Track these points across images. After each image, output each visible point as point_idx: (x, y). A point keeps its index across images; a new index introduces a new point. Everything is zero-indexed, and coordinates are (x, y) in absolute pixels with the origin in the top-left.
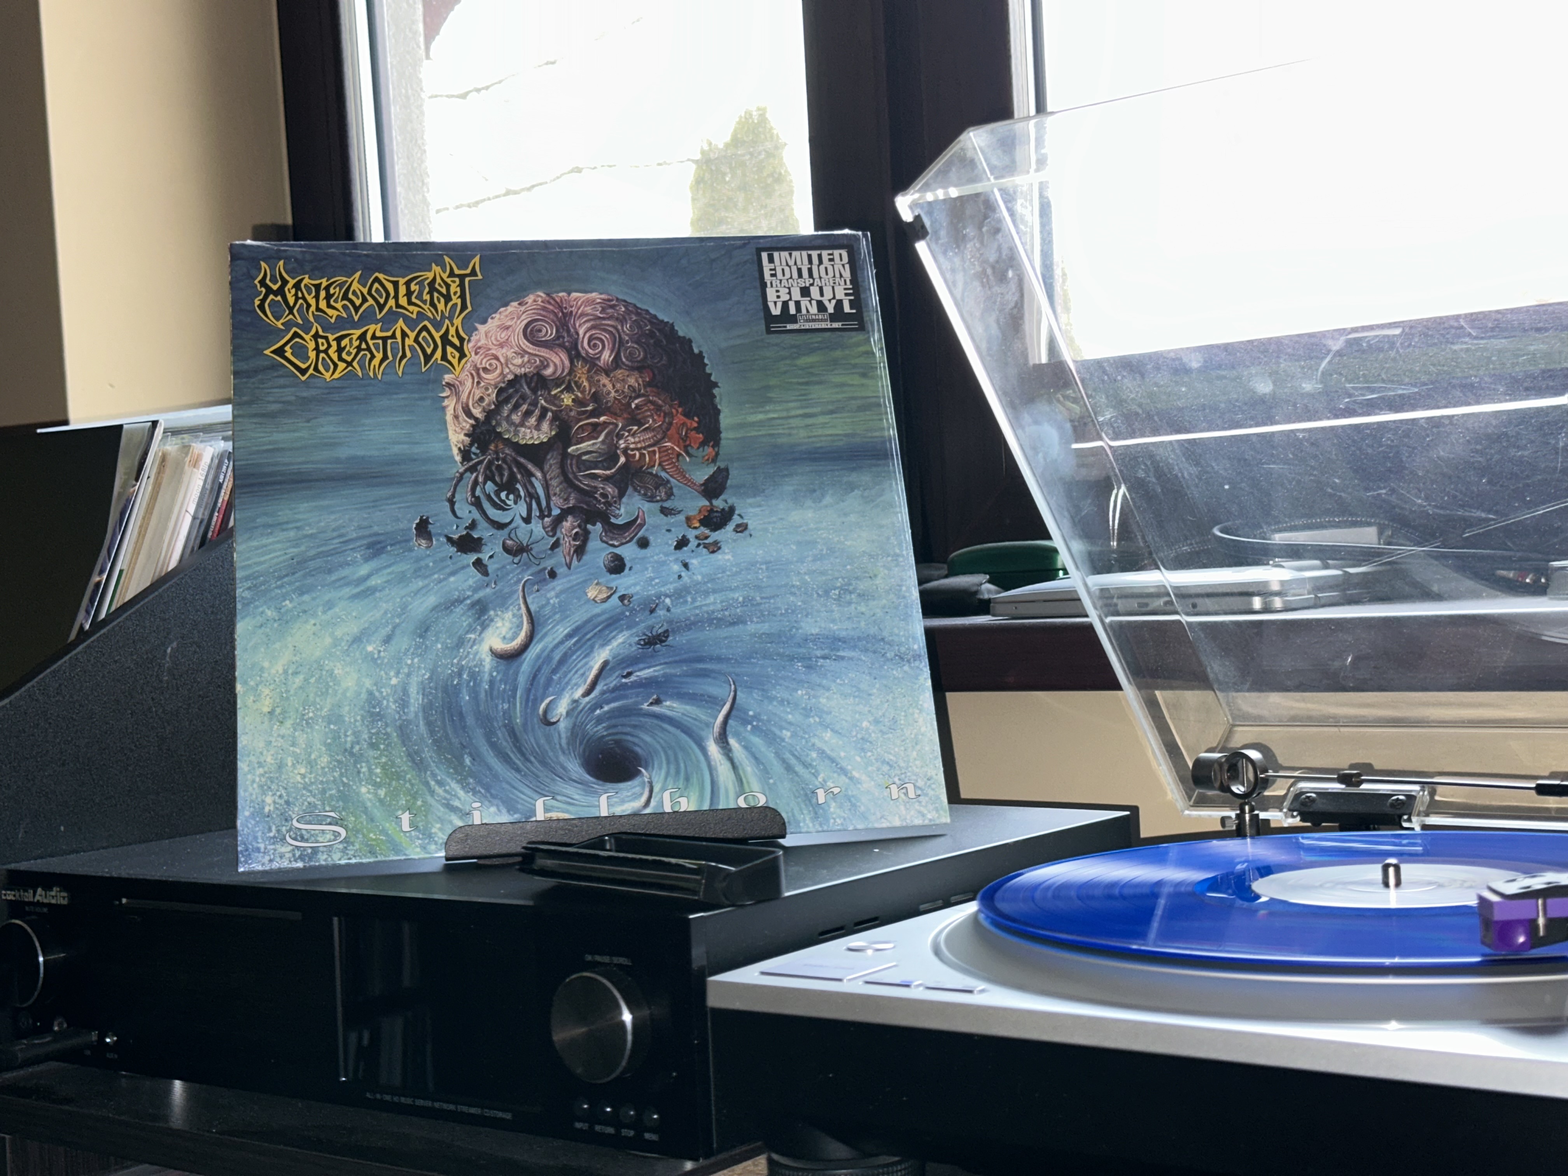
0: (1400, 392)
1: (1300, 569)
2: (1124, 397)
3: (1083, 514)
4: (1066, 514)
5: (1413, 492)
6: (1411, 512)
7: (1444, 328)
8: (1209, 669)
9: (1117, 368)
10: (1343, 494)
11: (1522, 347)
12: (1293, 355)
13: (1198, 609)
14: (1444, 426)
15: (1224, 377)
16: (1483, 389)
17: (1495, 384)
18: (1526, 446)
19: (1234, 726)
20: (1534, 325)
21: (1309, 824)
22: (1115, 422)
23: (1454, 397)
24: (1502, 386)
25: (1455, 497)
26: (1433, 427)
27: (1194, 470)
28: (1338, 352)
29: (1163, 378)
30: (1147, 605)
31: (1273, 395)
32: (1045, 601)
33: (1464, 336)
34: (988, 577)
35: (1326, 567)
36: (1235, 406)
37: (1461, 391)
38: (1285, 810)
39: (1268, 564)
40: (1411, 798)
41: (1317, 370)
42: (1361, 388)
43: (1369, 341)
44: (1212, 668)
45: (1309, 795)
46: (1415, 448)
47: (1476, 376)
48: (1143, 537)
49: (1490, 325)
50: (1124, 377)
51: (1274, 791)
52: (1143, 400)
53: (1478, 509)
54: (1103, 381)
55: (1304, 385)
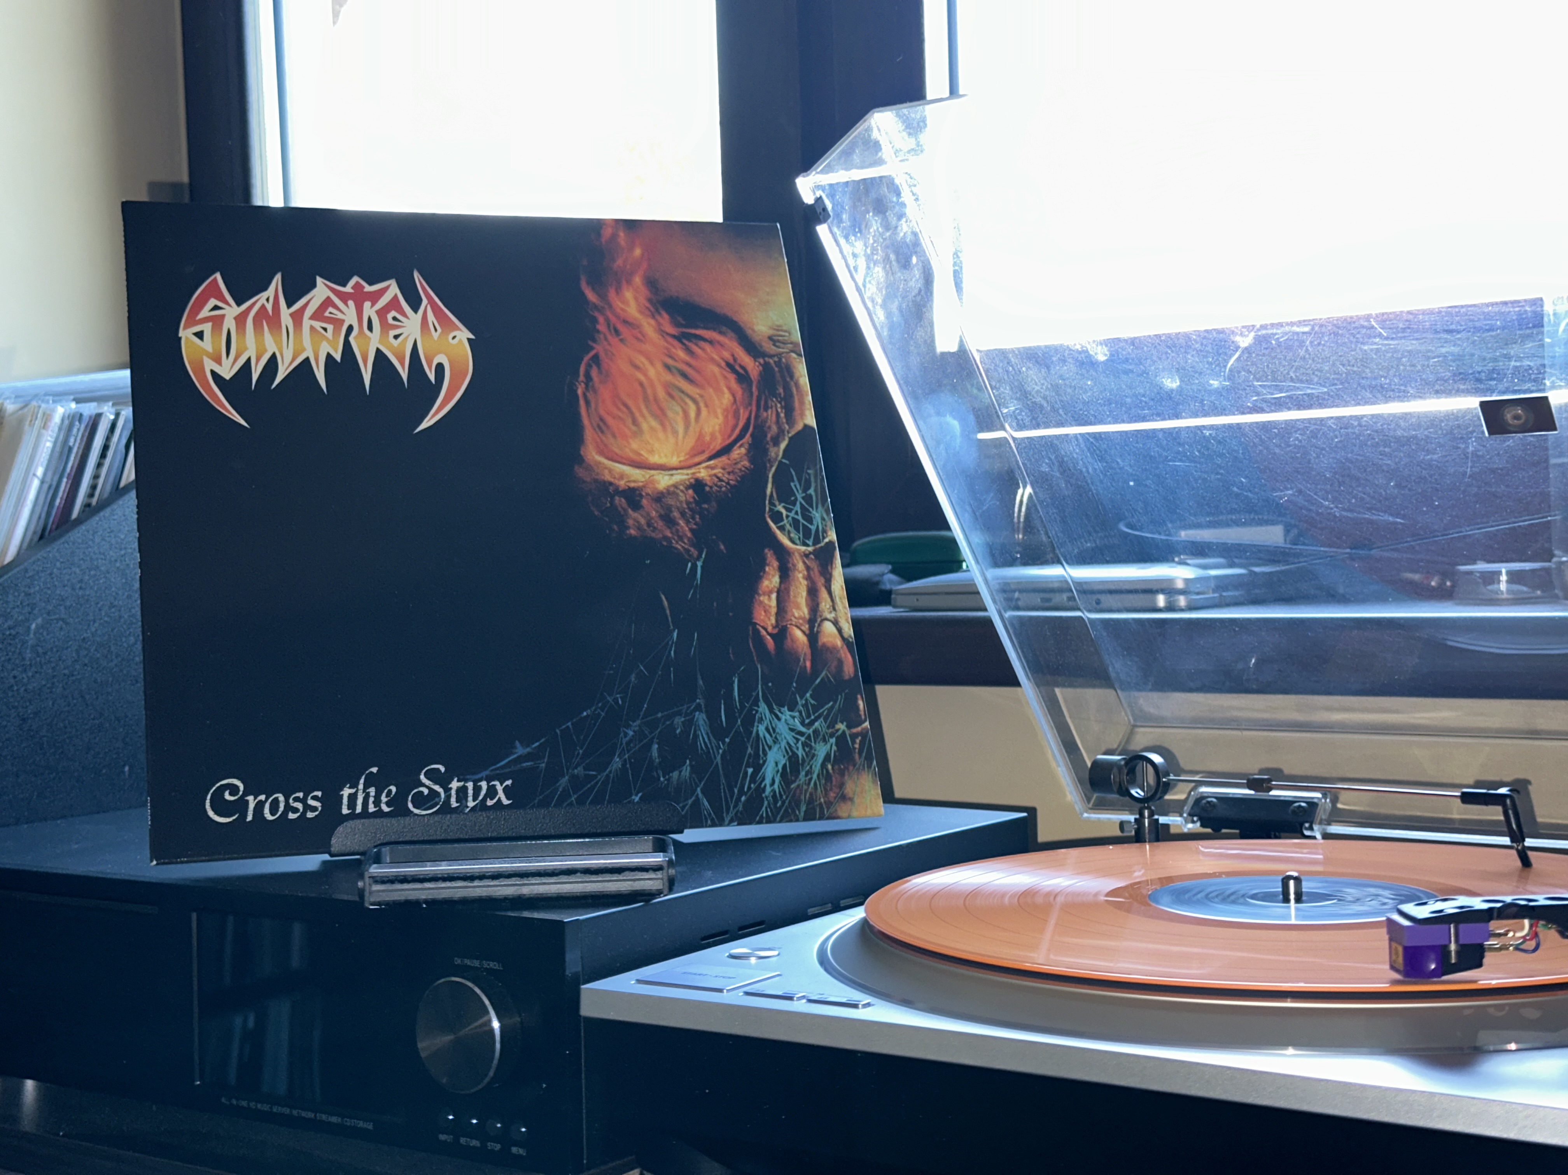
0: (1309, 391)
1: (1205, 567)
2: (1029, 389)
3: (985, 508)
4: (968, 508)
5: (1320, 494)
6: (1318, 514)
7: (1355, 328)
8: (1110, 669)
9: (1022, 359)
10: (1250, 495)
11: (1433, 349)
12: (1201, 351)
13: (1104, 605)
14: (1353, 427)
15: (1132, 371)
16: (1393, 390)
17: (1406, 386)
18: (1436, 449)
19: (1134, 726)
20: (1446, 328)
21: (1209, 830)
22: (1020, 414)
23: (1363, 398)
24: (1413, 388)
25: (1362, 499)
26: (1341, 428)
27: (1099, 466)
28: (1246, 348)
29: (1069, 370)
30: (1049, 600)
31: (1180, 390)
32: (947, 593)
33: (1375, 337)
34: (890, 567)
35: (1231, 565)
36: (1141, 401)
37: (1371, 392)
38: (1185, 815)
39: (1173, 561)
40: (1312, 805)
41: (1225, 367)
42: (1269, 387)
43: (1278, 339)
44: (1114, 667)
45: (1209, 799)
46: (1323, 449)
47: (1385, 378)
48: (1047, 533)
49: (1401, 326)
50: (1028, 368)
51: (1174, 794)
52: (1048, 393)
53: (1385, 512)
54: (1007, 371)
55: (1211, 382)
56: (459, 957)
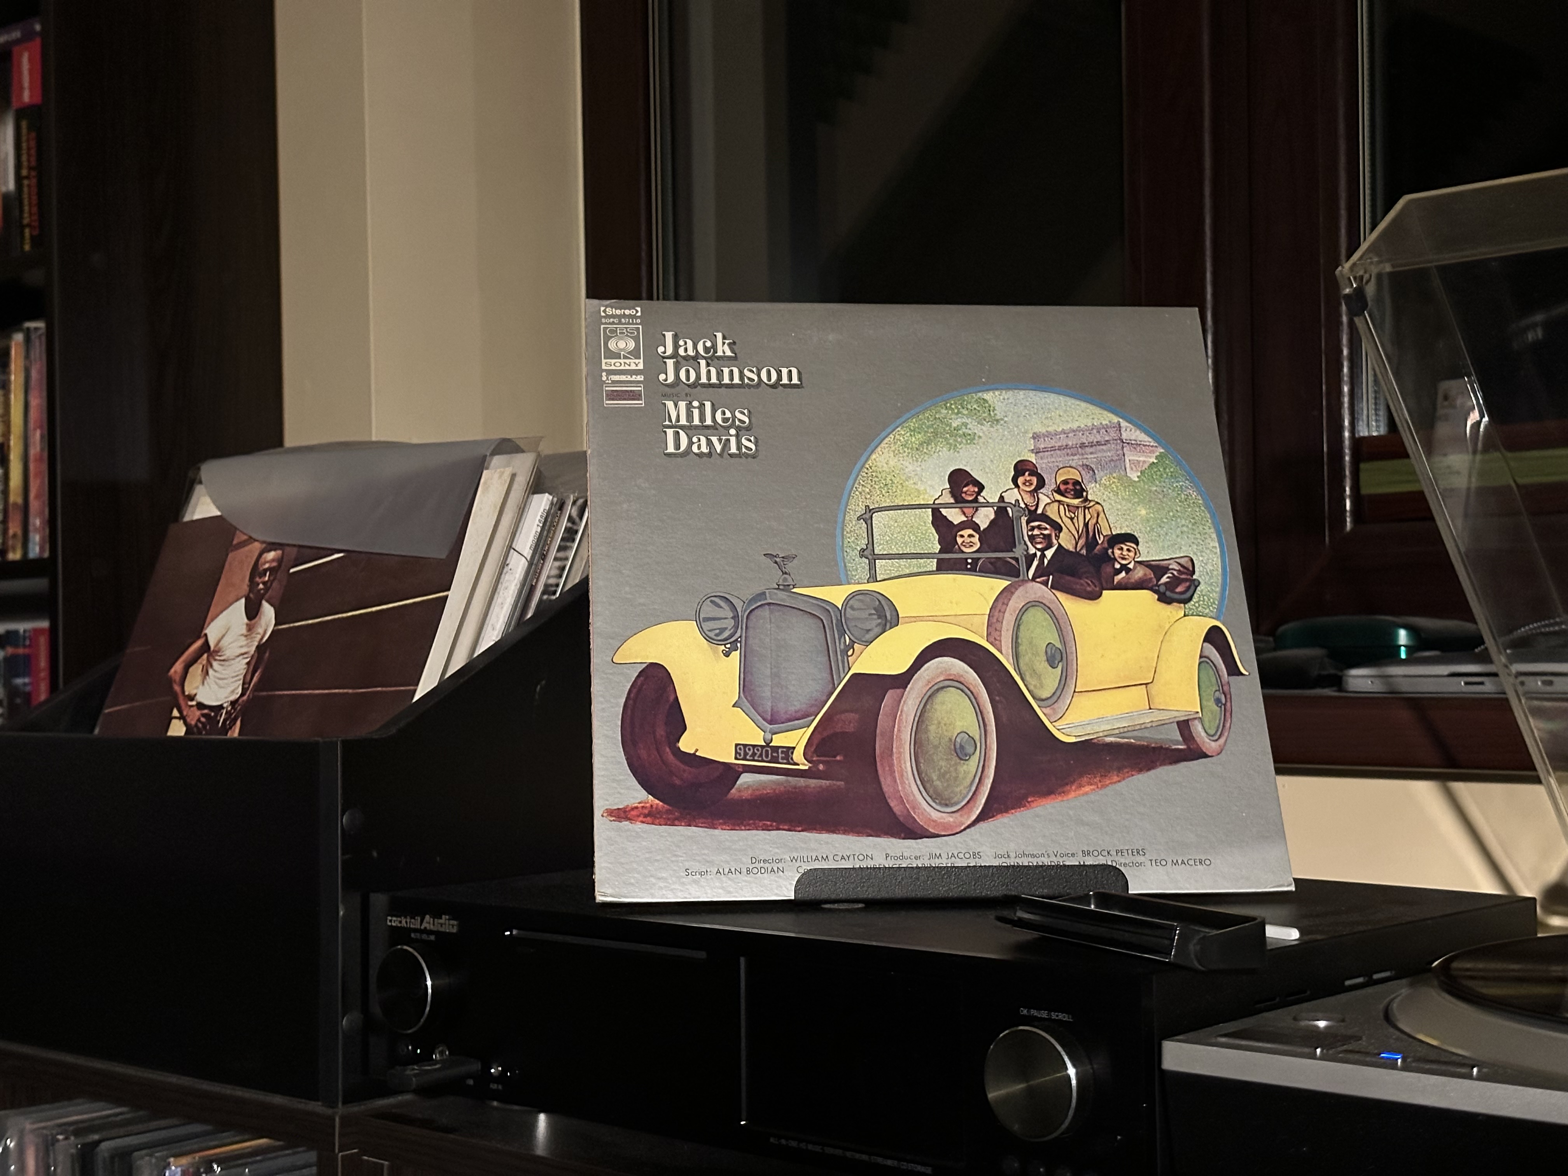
34: (1326, 651)
56: (1025, 1008)
